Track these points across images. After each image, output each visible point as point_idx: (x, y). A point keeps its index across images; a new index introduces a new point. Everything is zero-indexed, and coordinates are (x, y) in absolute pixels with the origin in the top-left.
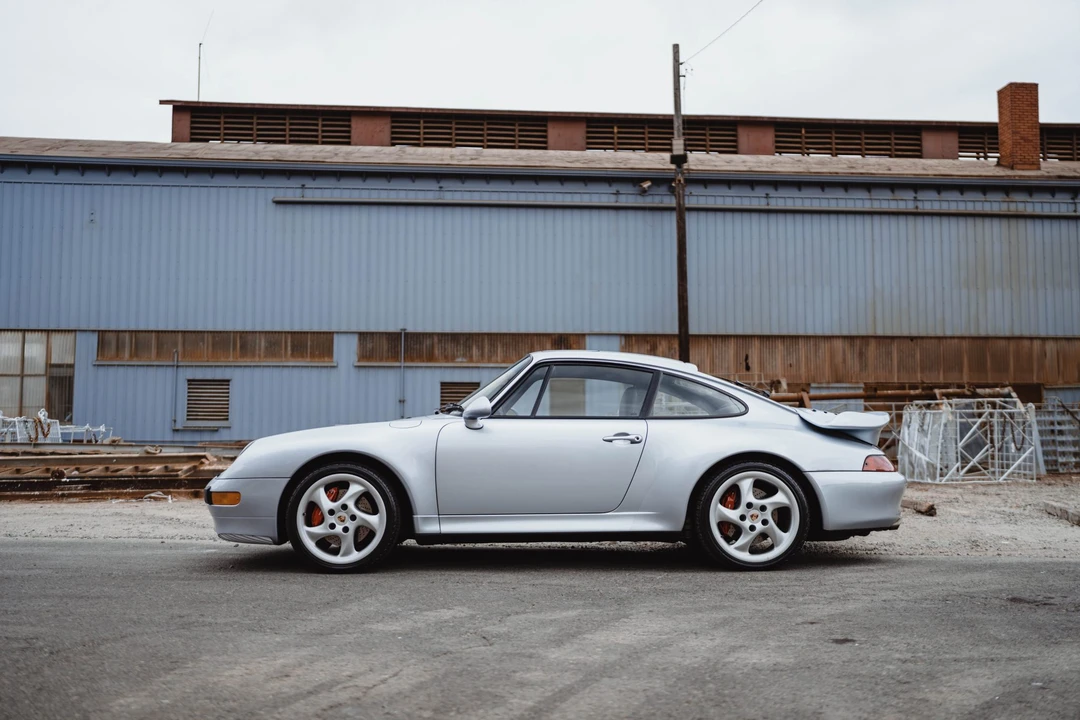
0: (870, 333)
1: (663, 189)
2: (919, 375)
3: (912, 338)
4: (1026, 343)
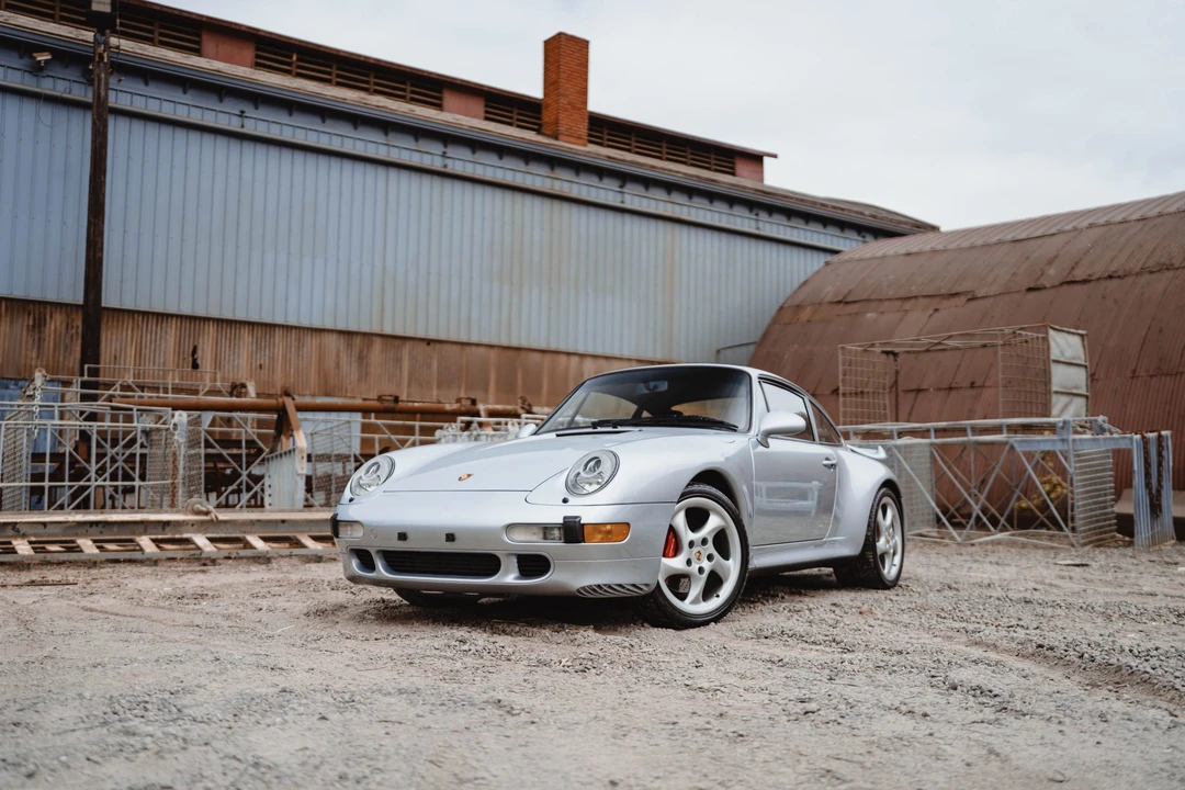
0: (376, 330)
1: (73, 73)
2: (435, 392)
3: (429, 342)
4: (563, 359)
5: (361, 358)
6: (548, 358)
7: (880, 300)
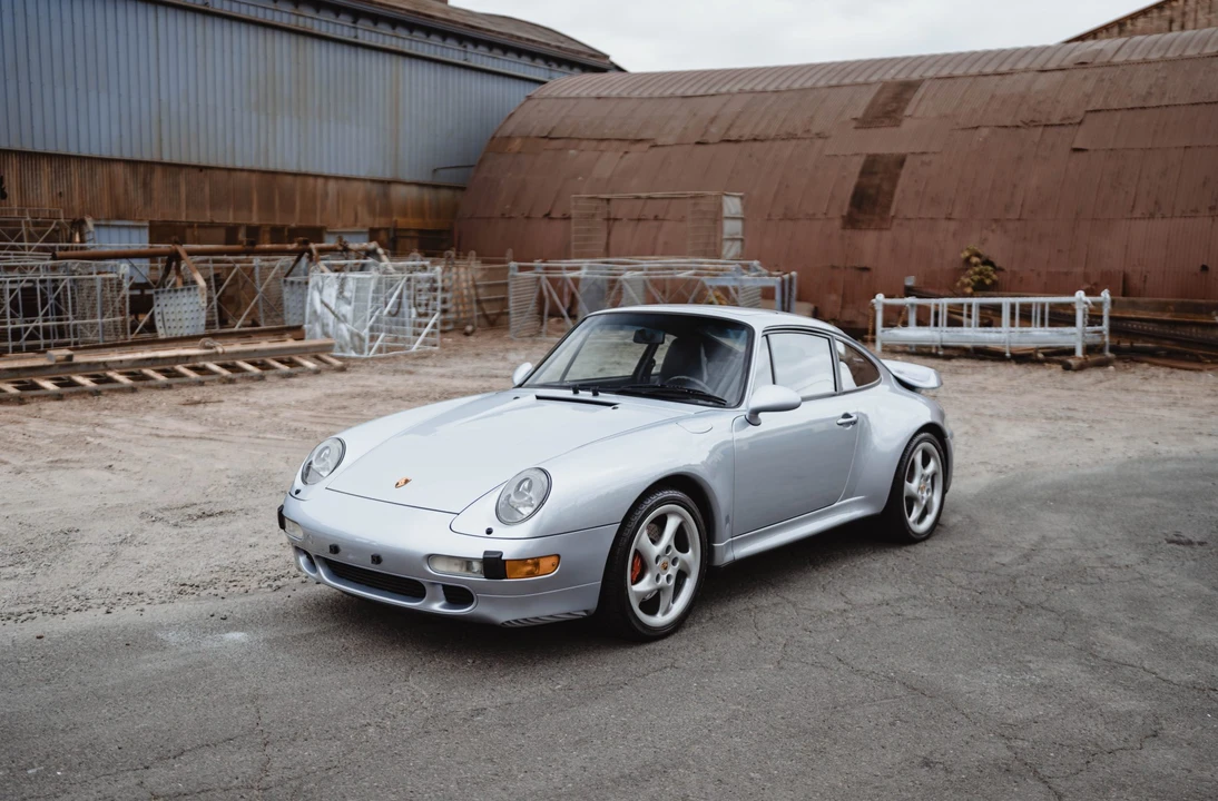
0: (156, 158)
2: (208, 214)
3: (201, 168)
4: (311, 181)
5: (146, 185)
6: (299, 180)
7: (580, 139)
